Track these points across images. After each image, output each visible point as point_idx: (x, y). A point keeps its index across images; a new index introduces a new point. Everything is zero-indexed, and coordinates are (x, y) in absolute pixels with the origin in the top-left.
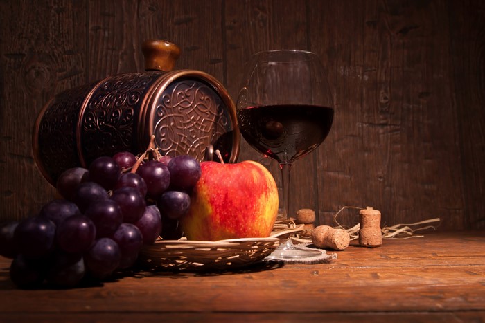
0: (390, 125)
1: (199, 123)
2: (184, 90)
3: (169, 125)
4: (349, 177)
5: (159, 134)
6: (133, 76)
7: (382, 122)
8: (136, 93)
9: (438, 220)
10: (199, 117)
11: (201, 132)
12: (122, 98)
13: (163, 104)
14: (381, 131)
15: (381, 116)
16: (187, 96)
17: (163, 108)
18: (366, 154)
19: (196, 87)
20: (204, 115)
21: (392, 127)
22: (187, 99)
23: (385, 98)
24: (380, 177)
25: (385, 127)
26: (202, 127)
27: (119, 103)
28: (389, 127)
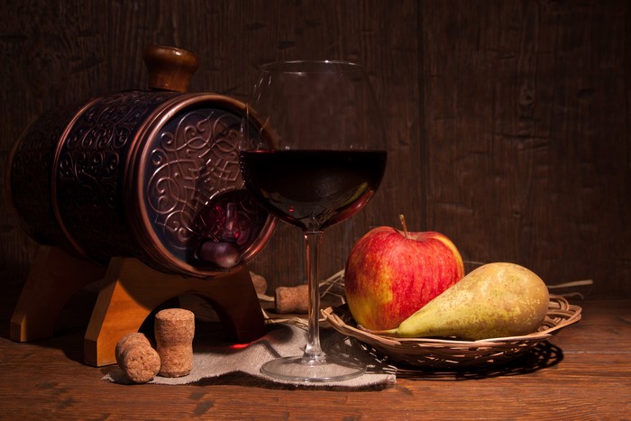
0: (534, 137)
1: (220, 169)
2: (195, 125)
3: (172, 176)
4: (471, 211)
5: (156, 190)
6: (129, 100)
7: (522, 132)
8: (125, 130)
9: (589, 282)
10: (219, 161)
11: (222, 181)
12: (106, 136)
13: (162, 148)
14: (520, 146)
15: (521, 124)
16: (199, 133)
17: (162, 154)
18: (498, 180)
19: (214, 118)
20: (228, 157)
21: (537, 139)
22: (200, 137)
23: (528, 98)
24: (517, 213)
25: (527, 141)
26: (224, 175)
27: (103, 144)
28: (531, 140)
